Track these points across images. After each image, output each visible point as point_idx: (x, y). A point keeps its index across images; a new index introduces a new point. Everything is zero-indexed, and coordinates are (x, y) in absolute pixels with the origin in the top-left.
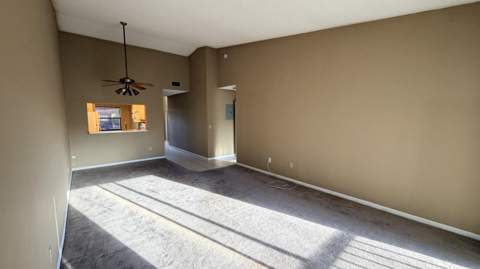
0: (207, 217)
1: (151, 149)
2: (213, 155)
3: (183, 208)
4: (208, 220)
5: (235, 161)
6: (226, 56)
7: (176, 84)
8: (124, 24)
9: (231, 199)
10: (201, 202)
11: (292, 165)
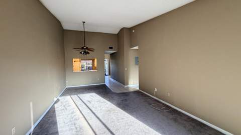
0: (104, 122)
1: (98, 79)
2: (127, 84)
3: (96, 114)
4: (104, 124)
5: (138, 88)
6: (133, 31)
7: (111, 48)
8: (84, 22)
9: (124, 112)
10: (107, 111)
11: (169, 95)
